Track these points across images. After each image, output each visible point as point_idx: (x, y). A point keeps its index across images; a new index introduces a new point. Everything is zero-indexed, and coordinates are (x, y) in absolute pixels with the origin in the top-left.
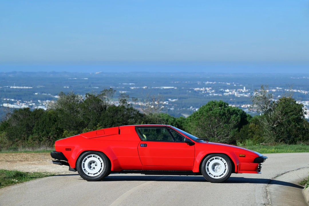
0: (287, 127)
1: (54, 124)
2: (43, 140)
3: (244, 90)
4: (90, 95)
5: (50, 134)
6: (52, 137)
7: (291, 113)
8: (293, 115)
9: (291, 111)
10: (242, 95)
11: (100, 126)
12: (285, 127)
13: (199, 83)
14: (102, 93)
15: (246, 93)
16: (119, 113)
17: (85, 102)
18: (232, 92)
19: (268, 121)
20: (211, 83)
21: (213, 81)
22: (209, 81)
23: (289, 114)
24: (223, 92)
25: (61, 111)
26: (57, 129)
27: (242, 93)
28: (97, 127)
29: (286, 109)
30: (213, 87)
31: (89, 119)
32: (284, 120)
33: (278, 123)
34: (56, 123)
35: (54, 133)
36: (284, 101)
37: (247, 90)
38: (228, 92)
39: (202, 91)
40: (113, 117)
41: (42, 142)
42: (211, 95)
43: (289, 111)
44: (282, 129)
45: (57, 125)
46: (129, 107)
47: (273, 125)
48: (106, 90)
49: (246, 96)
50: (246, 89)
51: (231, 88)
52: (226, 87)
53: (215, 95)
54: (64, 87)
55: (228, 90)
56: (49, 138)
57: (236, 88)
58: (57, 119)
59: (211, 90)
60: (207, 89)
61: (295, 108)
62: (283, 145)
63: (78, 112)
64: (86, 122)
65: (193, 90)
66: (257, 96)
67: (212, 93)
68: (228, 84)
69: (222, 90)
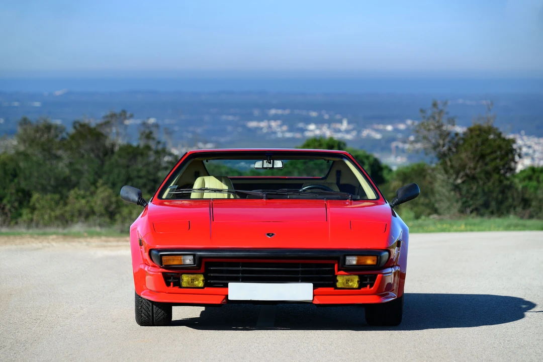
0: (484, 184)
1: (12, 181)
3: (344, 126)
4: (81, 125)
6: (8, 207)
7: (492, 156)
8: (495, 159)
9: (492, 153)
10: (340, 135)
12: (481, 183)
13: (256, 112)
14: (106, 120)
15: (347, 132)
16: (139, 158)
17: (73, 137)
18: (320, 129)
19: (446, 172)
20: (280, 112)
21: (284, 109)
22: (277, 107)
23: (488, 159)
24: (302, 130)
25: (26, 156)
26: (18, 191)
27: (339, 131)
28: (97, 188)
29: (484, 147)
30: (285, 120)
31: (80, 172)
32: (478, 170)
33: (467, 175)
34: (16, 180)
35: (13, 198)
36: (478, 132)
37: (351, 127)
38: (312, 131)
39: (261, 129)
42: (280, 135)
43: (489, 151)
44: (472, 188)
45: (19, 183)
46: (160, 147)
47: (455, 179)
48: (113, 116)
49: (348, 137)
50: (349, 123)
51: (319, 122)
52: (308, 121)
53: (289, 135)
55: (312, 127)
56: (3, 209)
57: (330, 122)
58: (18, 171)
59: (281, 126)
60: (273, 124)
61: (499, 147)
63: (58, 158)
65: (244, 127)
66: (369, 139)
67: (283, 132)
68: (314, 114)
69: (301, 125)
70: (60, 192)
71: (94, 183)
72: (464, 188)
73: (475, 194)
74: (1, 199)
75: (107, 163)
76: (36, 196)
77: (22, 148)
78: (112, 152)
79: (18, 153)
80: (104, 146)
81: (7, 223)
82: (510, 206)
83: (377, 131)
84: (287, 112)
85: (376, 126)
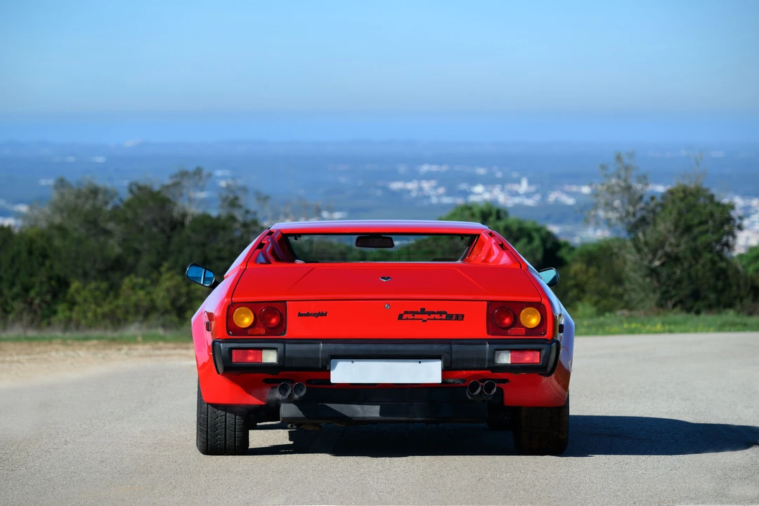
0: (690, 266)
1: (42, 264)
2: (13, 308)
3: (524, 187)
4: (140, 188)
5: (32, 294)
6: (37, 301)
7: (702, 228)
8: (706, 231)
9: (701, 223)
10: (517, 200)
11: (169, 269)
12: (686, 265)
13: (402, 169)
14: (175, 180)
15: (528, 195)
16: (221, 233)
17: (128, 205)
18: (490, 192)
19: (639, 250)
20: (435, 168)
21: (440, 163)
22: (431, 162)
23: (696, 231)
24: (466, 194)
25: (62, 230)
26: (50, 278)
27: (516, 194)
28: (160, 274)
29: (689, 216)
30: (441, 179)
31: (137, 252)
32: (683, 247)
33: (667, 255)
34: (48, 263)
35: (45, 289)
36: (681, 195)
37: (533, 189)
38: (479, 194)
39: (409, 191)
40: (204, 245)
41: (11, 317)
42: (434, 200)
43: (696, 221)
44: (674, 273)
45: (51, 267)
46: (249, 218)
47: (651, 262)
48: (184, 174)
49: (530, 202)
50: (530, 183)
51: (489, 182)
52: (474, 180)
53: (447, 200)
54: (42, 182)
55: (479, 189)
56: (31, 304)
57: (503, 182)
58: (49, 251)
59: (435, 188)
60: (426, 185)
61: (712, 215)
62: (680, 316)
63: (107, 233)
64: (131, 260)
65: (385, 189)
66: (558, 205)
67: (439, 196)
68: (481, 171)
69: (463, 186)
70: (107, 279)
71: (156, 267)
72: (664, 272)
73: (679, 282)
74: (27, 290)
75: (176, 240)
76: (75, 285)
77: (57, 220)
78: (182, 224)
79: (52, 226)
80: (172, 217)
81: (36, 324)
82: (735, 298)
83: (570, 194)
84: (445, 168)
85: (567, 188)
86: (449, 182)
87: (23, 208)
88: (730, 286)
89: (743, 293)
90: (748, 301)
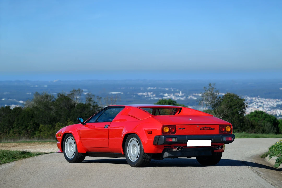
0: (231, 119)
1: (31, 119)
2: (22, 133)
3: (180, 94)
4: (61, 95)
5: (28, 128)
6: (30, 130)
7: (235, 107)
9: (235, 105)
10: (178, 98)
11: (70, 120)
12: (230, 118)
13: (142, 88)
14: (72, 93)
15: (182, 97)
16: (86, 109)
17: (57, 100)
18: (170, 96)
19: (216, 113)
20: (152, 88)
21: (154, 87)
22: (151, 87)
23: (233, 107)
24: (162, 96)
25: (37, 108)
26: (34, 123)
27: (178, 96)
28: (67, 122)
29: (231, 103)
30: (154, 92)
31: (60, 115)
32: (229, 112)
33: (224, 115)
34: (33, 119)
35: (32, 127)
36: (229, 96)
37: (183, 94)
38: (166, 96)
39: (144, 96)
40: (81, 113)
41: (21, 135)
42: (152, 98)
43: (233, 104)
44: (227, 120)
45: (34, 120)
46: (95, 104)
47: (219, 117)
48: (75, 91)
49: (182, 99)
50: (182, 93)
51: (169, 92)
52: (165, 92)
53: (156, 98)
54: (27, 93)
55: (166, 95)
56: (28, 131)
57: (174, 93)
58: (34, 115)
59: (152, 94)
60: (149, 93)
61: (238, 103)
63: (51, 109)
64: (58, 118)
65: (137, 95)
66: (191, 99)
67: (153, 97)
68: (167, 89)
69: (161, 94)
70: (52, 124)
71: (67, 120)
74: (26, 127)
75: (72, 111)
76: (41, 126)
77: (36, 105)
78: (74, 106)
79: (34, 107)
80: (71, 104)
81: (29, 137)
82: (246, 128)
83: (195, 96)
85: (194, 94)
86: (157, 93)
87: (21, 102)
88: (245, 125)
89: (248, 127)
90: (250, 129)
